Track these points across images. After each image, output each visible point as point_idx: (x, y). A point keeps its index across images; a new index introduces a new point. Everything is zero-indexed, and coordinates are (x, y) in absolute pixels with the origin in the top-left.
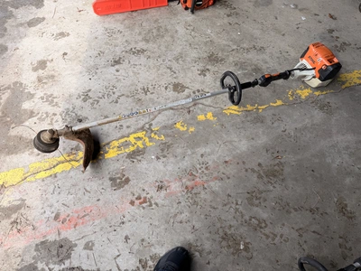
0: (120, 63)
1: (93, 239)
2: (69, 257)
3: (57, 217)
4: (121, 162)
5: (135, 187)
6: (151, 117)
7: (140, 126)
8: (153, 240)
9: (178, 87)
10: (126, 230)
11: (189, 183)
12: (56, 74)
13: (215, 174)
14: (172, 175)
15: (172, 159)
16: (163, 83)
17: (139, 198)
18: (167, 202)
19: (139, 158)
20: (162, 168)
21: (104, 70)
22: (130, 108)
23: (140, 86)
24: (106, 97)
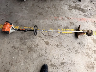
0: (62, 62)
1: (79, 16)
2: (84, 14)
3: (87, 21)
4: (71, 27)
5: (69, 21)
6: (59, 36)
7: (63, 35)
8: (68, 12)
9: (47, 43)
10: (73, 15)
11: (57, 18)
12: (87, 68)
13: (51, 18)
14: (60, 21)
15: (59, 24)
16: (51, 47)
17: (69, 19)
18: (63, 16)
19: (66, 27)
20: (62, 23)
21: (68, 62)
22: (64, 42)
23: (58, 49)
24: (70, 49)
